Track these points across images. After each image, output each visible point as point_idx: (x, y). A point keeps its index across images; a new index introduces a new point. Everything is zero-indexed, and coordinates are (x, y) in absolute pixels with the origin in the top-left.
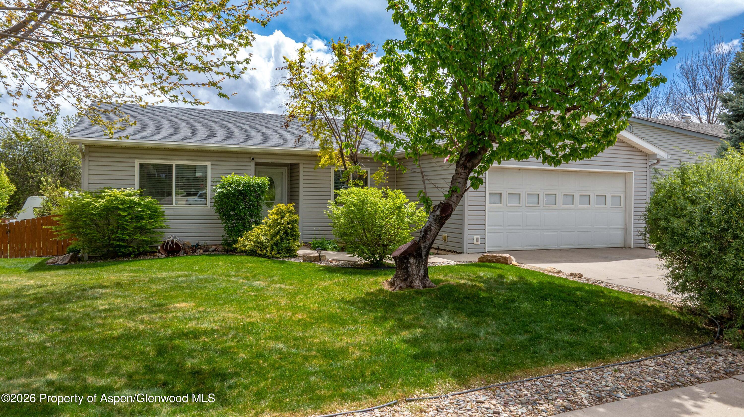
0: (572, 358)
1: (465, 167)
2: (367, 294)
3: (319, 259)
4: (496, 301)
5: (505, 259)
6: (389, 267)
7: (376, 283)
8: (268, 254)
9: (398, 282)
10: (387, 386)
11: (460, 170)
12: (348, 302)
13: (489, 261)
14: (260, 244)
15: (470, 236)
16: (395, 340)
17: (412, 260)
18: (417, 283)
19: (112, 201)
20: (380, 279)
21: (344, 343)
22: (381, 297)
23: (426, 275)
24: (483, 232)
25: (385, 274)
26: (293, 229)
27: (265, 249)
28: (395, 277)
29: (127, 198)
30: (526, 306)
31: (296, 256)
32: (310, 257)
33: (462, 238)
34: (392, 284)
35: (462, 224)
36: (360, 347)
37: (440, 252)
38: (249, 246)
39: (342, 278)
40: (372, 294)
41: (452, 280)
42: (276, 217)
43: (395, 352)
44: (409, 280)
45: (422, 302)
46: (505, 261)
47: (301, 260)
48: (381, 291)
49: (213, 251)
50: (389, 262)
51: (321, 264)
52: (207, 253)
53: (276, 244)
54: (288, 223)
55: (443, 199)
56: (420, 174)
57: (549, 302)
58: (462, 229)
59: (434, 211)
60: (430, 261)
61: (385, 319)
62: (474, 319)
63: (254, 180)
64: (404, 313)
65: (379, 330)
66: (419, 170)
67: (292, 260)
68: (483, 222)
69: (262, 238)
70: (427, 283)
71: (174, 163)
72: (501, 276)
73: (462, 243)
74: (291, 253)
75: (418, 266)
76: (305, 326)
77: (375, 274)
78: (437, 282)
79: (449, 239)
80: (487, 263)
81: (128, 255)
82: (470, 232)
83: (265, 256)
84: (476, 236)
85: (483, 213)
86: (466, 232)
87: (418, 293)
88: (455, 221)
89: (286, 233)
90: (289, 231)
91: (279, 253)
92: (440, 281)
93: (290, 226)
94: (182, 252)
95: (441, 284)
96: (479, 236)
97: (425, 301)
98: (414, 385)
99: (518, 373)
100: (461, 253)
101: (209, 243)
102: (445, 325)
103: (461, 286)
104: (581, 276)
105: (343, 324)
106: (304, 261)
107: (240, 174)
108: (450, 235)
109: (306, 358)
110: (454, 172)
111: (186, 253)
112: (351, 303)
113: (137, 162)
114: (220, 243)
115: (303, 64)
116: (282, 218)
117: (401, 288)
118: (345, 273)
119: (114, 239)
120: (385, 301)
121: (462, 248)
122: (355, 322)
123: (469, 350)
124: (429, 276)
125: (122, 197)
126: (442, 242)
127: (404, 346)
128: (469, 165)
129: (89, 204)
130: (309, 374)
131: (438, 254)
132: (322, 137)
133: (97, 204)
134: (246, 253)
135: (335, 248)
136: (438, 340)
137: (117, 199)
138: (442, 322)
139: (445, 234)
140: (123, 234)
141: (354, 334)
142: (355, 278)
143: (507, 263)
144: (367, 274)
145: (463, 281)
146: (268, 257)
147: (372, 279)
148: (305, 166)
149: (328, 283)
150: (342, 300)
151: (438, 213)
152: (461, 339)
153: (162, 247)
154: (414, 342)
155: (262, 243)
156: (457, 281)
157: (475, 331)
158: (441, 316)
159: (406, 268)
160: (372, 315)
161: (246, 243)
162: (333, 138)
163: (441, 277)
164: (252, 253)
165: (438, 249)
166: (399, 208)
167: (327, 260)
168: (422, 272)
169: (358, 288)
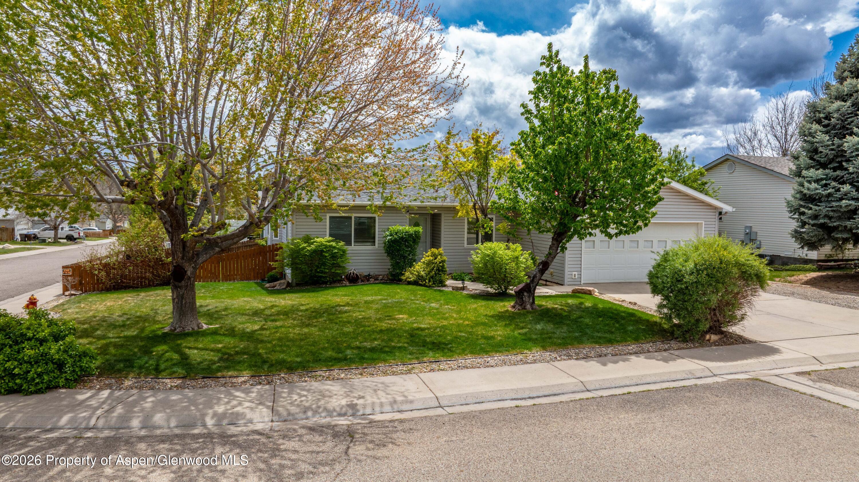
0: (596, 343)
1: (557, 241)
2: (499, 312)
3: (463, 288)
4: (572, 318)
5: (590, 291)
6: (510, 296)
7: (504, 306)
8: (427, 284)
9: (517, 306)
10: (513, 349)
11: (554, 242)
12: (490, 316)
13: (579, 292)
14: (420, 277)
15: (569, 273)
16: (516, 333)
17: (525, 294)
18: (528, 306)
19: (319, 246)
20: (506, 304)
21: (492, 334)
22: (507, 314)
23: (533, 302)
24: (579, 269)
25: (509, 301)
26: (443, 267)
27: (425, 280)
28: (516, 303)
29: (328, 244)
30: (587, 320)
31: (445, 286)
32: (457, 287)
33: (564, 274)
34: (514, 307)
35: (564, 264)
36: (500, 336)
37: (548, 283)
38: (412, 278)
39: (483, 303)
40: (502, 312)
41: (549, 304)
42: (431, 258)
43: (516, 338)
44: (524, 305)
45: (530, 317)
46: (590, 293)
47: (451, 289)
48: (507, 311)
49: (381, 280)
50: (511, 292)
51: (465, 292)
52: (377, 282)
53: (432, 277)
54: (440, 263)
55: (544, 259)
56: (531, 244)
57: (600, 319)
58: (564, 267)
59: (539, 266)
60: (537, 291)
61: (510, 324)
62: (557, 326)
63: (411, 230)
64: (521, 322)
65: (508, 329)
66: (530, 240)
67: (444, 289)
68: (579, 263)
69: (422, 273)
70: (534, 307)
71: (353, 215)
72: (581, 303)
73: (563, 278)
74: (442, 283)
75: (529, 297)
76: (472, 327)
77: (502, 301)
78: (540, 306)
79: (555, 274)
80: (577, 294)
81: (325, 283)
82: (569, 270)
83: (424, 285)
84: (574, 273)
85: (579, 256)
86: (567, 270)
87: (528, 312)
88: (559, 261)
89: (438, 270)
90: (441, 268)
91: (434, 284)
92: (543, 306)
93: (441, 264)
94: (360, 280)
95: (542, 308)
96: (576, 273)
97: (532, 317)
98: (524, 349)
99: (569, 346)
100: (562, 285)
101: (377, 273)
102: (540, 328)
103: (554, 308)
104: (635, 304)
105: (490, 327)
106: (453, 289)
107: (402, 225)
108: (555, 271)
109: (478, 339)
110: (550, 243)
111: (362, 281)
112: (492, 316)
113: (328, 216)
114: (386, 273)
115: (449, 146)
116: (435, 259)
117: (519, 309)
118: (483, 299)
119: (318, 272)
120: (510, 316)
121: (564, 281)
122: (496, 326)
123: (550, 338)
124: (536, 302)
125: (325, 243)
126: (550, 276)
127: (520, 336)
128: (559, 239)
129: (304, 248)
130: (480, 344)
131: (546, 285)
132: (461, 197)
133: (309, 248)
134: (409, 283)
135: (470, 279)
136: (536, 334)
137: (322, 245)
138: (539, 327)
139: (552, 270)
140: (325, 269)
141: (496, 331)
142: (491, 303)
143: (591, 294)
144: (497, 300)
145: (556, 306)
146: (426, 286)
147: (502, 304)
148: (446, 215)
149: (475, 306)
150: (486, 315)
151: (541, 267)
152: (547, 334)
153: (346, 277)
154: (525, 334)
155: (422, 276)
156: (553, 306)
157: (555, 331)
158: (539, 324)
159: (522, 298)
160: (504, 323)
161: (411, 276)
162: (469, 196)
163: (544, 303)
164: (415, 283)
165: (546, 281)
166: (517, 258)
167: (468, 289)
168: (531, 300)
169: (494, 309)
